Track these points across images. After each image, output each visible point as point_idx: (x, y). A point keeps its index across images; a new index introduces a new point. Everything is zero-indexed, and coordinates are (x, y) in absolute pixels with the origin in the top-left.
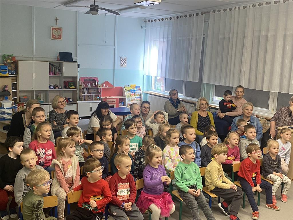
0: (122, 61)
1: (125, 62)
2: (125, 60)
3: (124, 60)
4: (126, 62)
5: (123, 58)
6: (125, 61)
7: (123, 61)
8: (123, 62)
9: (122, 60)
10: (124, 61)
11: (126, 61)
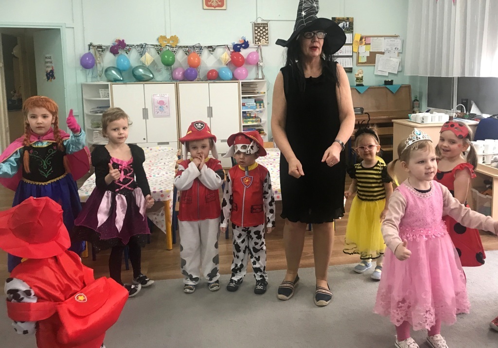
0: (257, 32)
1: (265, 34)
2: (264, 28)
3: (261, 28)
4: (267, 34)
5: (259, 24)
6: (264, 30)
7: (259, 32)
8: (259, 34)
9: (256, 28)
10: (261, 32)
11: (267, 32)
